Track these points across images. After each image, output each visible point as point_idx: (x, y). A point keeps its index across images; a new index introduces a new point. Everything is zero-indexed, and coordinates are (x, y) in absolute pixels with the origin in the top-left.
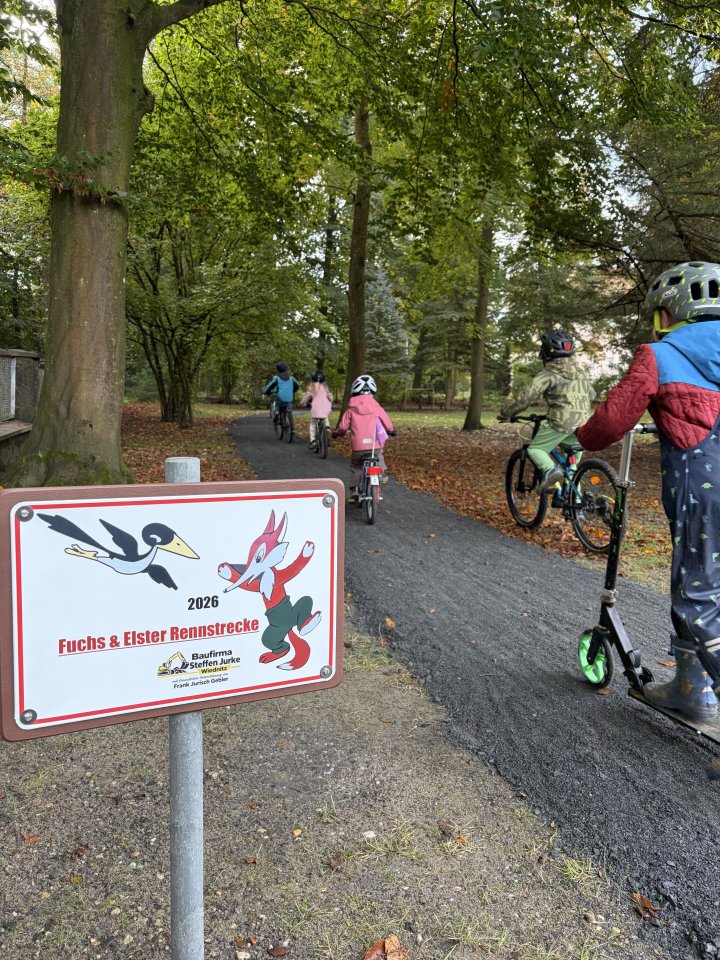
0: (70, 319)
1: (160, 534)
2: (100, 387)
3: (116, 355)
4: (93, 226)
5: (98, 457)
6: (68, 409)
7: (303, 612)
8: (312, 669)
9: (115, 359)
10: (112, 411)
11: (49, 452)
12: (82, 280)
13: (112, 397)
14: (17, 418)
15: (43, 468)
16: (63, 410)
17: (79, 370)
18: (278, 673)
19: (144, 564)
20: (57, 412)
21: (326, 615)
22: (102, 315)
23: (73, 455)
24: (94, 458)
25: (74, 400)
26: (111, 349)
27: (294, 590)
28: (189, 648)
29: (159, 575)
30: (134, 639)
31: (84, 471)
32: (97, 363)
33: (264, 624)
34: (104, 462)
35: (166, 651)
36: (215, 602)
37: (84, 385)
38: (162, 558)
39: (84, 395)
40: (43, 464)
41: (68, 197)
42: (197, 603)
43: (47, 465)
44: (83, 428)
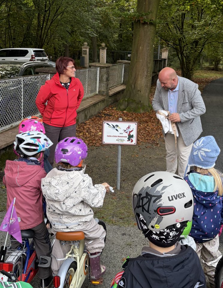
0: (137, 59)
1: (117, 126)
2: (144, 80)
3: (149, 70)
4: (145, 31)
5: (142, 101)
6: (134, 86)
7: (132, 136)
8: (133, 143)
9: (149, 71)
10: (147, 87)
11: (129, 99)
12: (141, 47)
13: (147, 83)
14: (124, 83)
15: (126, 103)
16: (133, 86)
17: (138, 74)
18: (129, 143)
19: (115, 129)
20: (131, 87)
21: (135, 137)
22: (146, 58)
23: (135, 100)
24: (141, 101)
25: (136, 84)
26: (148, 68)
27: (131, 134)
28: (120, 138)
29: (117, 130)
30: (114, 136)
31: (137, 105)
32: (143, 72)
33: (128, 137)
34: (143, 103)
35: (117, 138)
36: (122, 134)
37: (139, 79)
38: (117, 128)
39: (139, 82)
40: (127, 102)
41: (139, 22)
42: (121, 134)
43: (128, 103)
44: (138, 92)
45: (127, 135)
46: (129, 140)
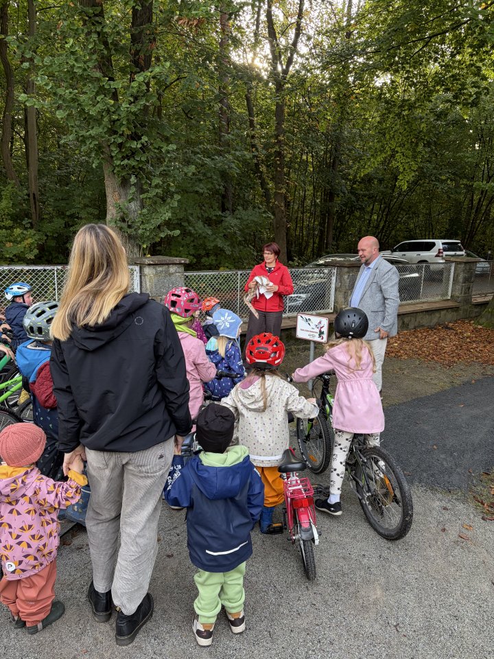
1: (309, 319)
7: (323, 333)
8: (323, 340)
18: (320, 340)
19: (308, 322)
21: (326, 334)
27: (322, 330)
28: (312, 333)
29: (309, 324)
30: (306, 331)
35: (309, 333)
36: (314, 329)
38: (310, 322)
45: (318, 331)
46: (320, 337)
